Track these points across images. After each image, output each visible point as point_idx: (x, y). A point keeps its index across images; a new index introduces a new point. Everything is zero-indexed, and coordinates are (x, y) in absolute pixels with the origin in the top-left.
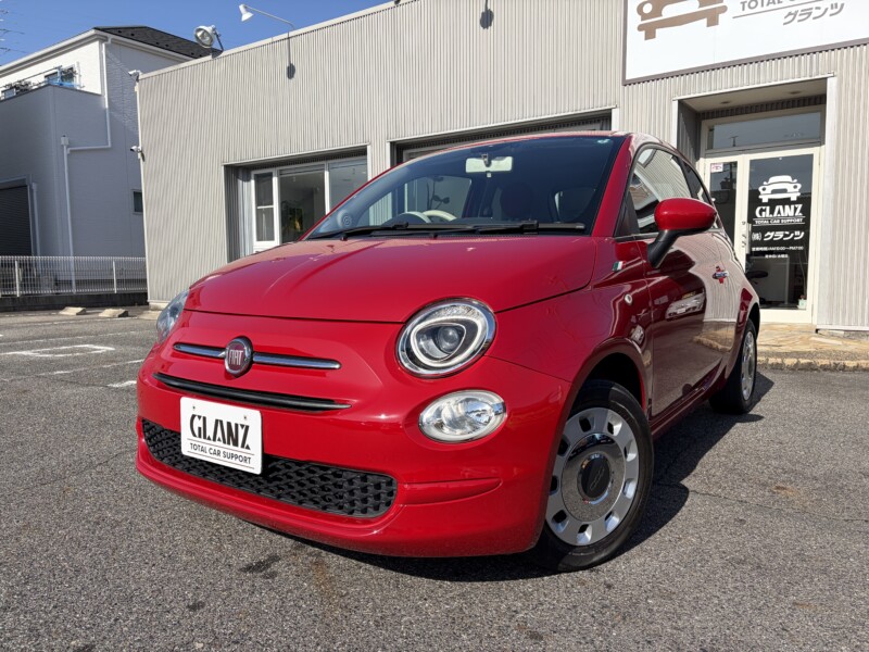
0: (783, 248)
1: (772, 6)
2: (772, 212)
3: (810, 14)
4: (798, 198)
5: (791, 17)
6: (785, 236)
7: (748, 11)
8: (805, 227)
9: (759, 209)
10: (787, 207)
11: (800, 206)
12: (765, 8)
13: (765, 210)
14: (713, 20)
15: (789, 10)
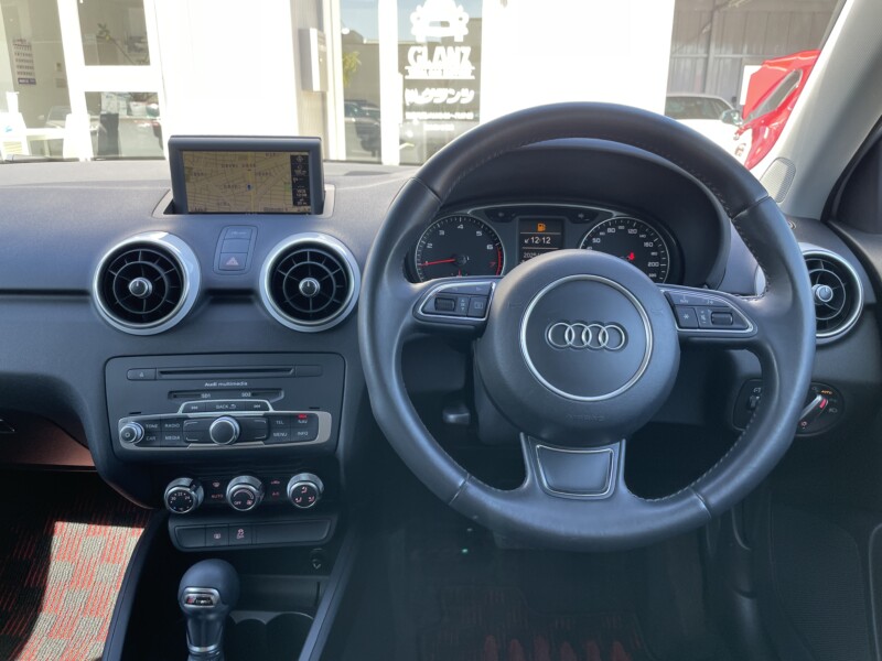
0: (447, 115)
2: (431, 57)
4: (465, 36)
6: (450, 96)
8: (474, 85)
9: (412, 51)
10: (450, 49)
11: (467, 50)
13: (421, 54)
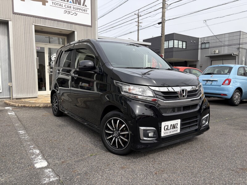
1: (60, 7)
3: (70, 13)
5: (65, 12)
7: (54, 5)
9: (51, 62)
12: (59, 6)
13: (53, 63)
14: (44, 4)
15: (65, 10)
